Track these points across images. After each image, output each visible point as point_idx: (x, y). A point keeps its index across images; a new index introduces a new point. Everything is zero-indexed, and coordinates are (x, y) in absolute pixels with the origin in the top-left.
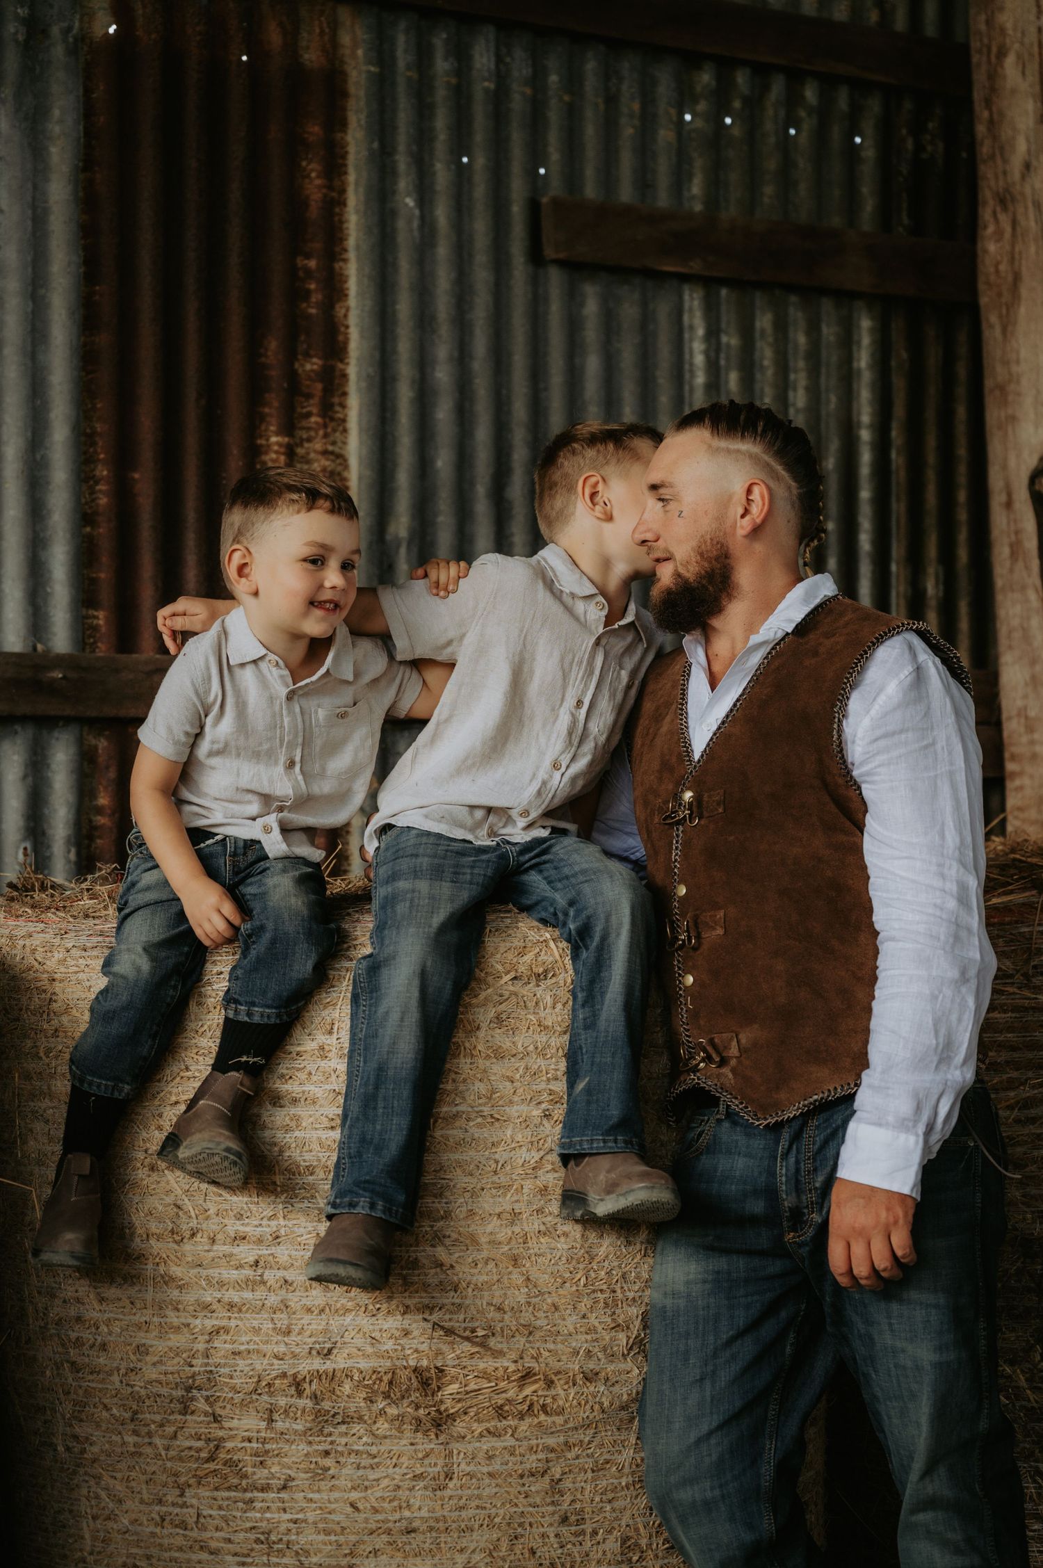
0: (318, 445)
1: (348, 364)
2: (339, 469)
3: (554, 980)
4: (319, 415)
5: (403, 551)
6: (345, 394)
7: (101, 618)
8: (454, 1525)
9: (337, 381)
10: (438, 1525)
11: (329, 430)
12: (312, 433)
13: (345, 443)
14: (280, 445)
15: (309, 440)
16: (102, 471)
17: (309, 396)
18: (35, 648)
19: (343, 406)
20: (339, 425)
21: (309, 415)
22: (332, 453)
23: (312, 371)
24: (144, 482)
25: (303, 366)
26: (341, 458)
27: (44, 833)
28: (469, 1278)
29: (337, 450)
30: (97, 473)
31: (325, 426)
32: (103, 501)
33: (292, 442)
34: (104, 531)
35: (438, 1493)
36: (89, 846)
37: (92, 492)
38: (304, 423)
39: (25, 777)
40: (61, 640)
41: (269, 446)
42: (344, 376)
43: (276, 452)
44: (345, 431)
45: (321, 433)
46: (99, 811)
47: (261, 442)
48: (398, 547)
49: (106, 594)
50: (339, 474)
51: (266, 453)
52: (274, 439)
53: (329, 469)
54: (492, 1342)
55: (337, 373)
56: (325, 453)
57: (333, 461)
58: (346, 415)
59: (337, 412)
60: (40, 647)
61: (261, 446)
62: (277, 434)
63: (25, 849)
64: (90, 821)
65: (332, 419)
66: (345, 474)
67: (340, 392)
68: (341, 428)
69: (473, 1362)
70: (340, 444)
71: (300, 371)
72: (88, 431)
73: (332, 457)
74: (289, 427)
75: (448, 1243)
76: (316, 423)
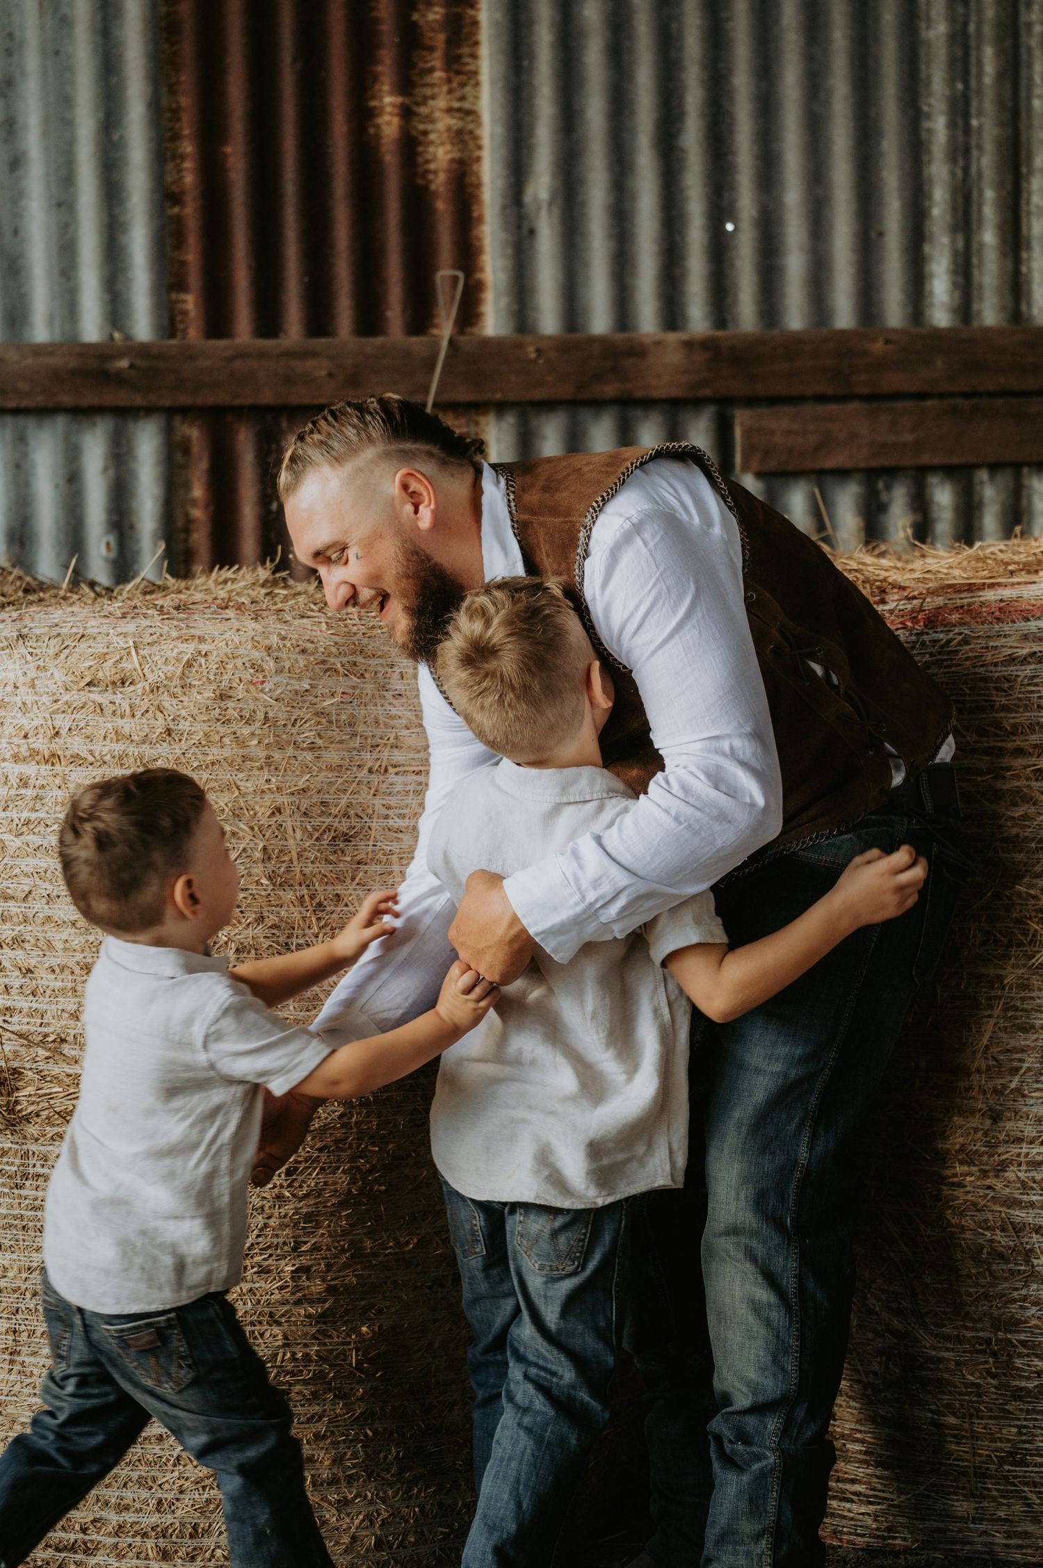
0: (441, 103)
1: (478, 10)
2: (471, 126)
3: (132, 688)
4: (442, 70)
5: (544, 213)
6: (477, 43)
7: (190, 302)
8: (31, 1224)
9: (466, 30)
10: (15, 1222)
11: (454, 85)
12: (436, 90)
13: (477, 98)
14: (393, 105)
15: (433, 97)
16: (188, 148)
17: (432, 49)
18: (112, 338)
19: (474, 56)
20: (470, 79)
21: (431, 70)
22: (459, 110)
23: (435, 21)
24: (236, 155)
25: (424, 16)
26: (470, 114)
27: (132, 527)
28: (46, 983)
29: (466, 105)
30: (181, 150)
31: (449, 81)
32: (189, 179)
33: (407, 101)
34: (190, 212)
35: (15, 1191)
36: (186, 541)
37: (180, 171)
38: (428, 79)
39: (105, 469)
40: (143, 327)
41: (382, 108)
42: (475, 23)
43: (391, 114)
44: (477, 84)
45: (445, 88)
46: (194, 503)
47: (373, 103)
48: (538, 209)
49: (194, 277)
50: (471, 132)
51: (380, 115)
52: (388, 100)
53: (455, 128)
54: (66, 1049)
55: (467, 21)
56: (450, 110)
57: (460, 119)
58: (478, 67)
59: (468, 64)
60: (117, 335)
61: (374, 108)
62: (391, 94)
63: (108, 544)
64: (187, 515)
65: (458, 73)
66: (478, 132)
67: (471, 41)
68: (472, 82)
69: (50, 1066)
70: (471, 99)
71: (422, 22)
72: (174, 106)
73: (458, 115)
74: (407, 84)
75: (28, 948)
76: (440, 78)
